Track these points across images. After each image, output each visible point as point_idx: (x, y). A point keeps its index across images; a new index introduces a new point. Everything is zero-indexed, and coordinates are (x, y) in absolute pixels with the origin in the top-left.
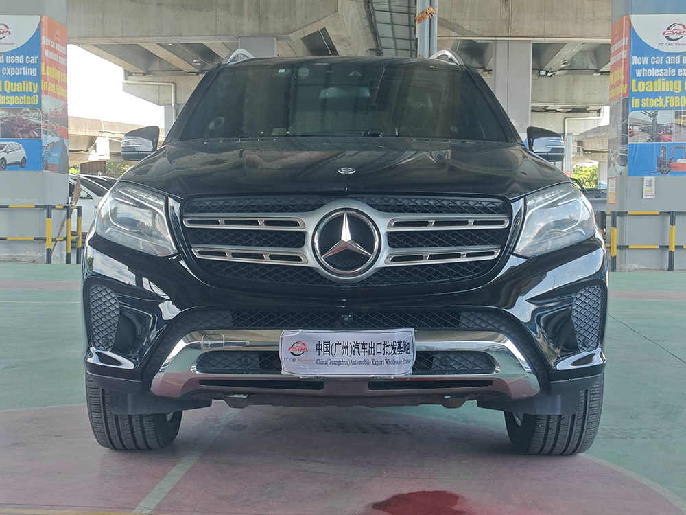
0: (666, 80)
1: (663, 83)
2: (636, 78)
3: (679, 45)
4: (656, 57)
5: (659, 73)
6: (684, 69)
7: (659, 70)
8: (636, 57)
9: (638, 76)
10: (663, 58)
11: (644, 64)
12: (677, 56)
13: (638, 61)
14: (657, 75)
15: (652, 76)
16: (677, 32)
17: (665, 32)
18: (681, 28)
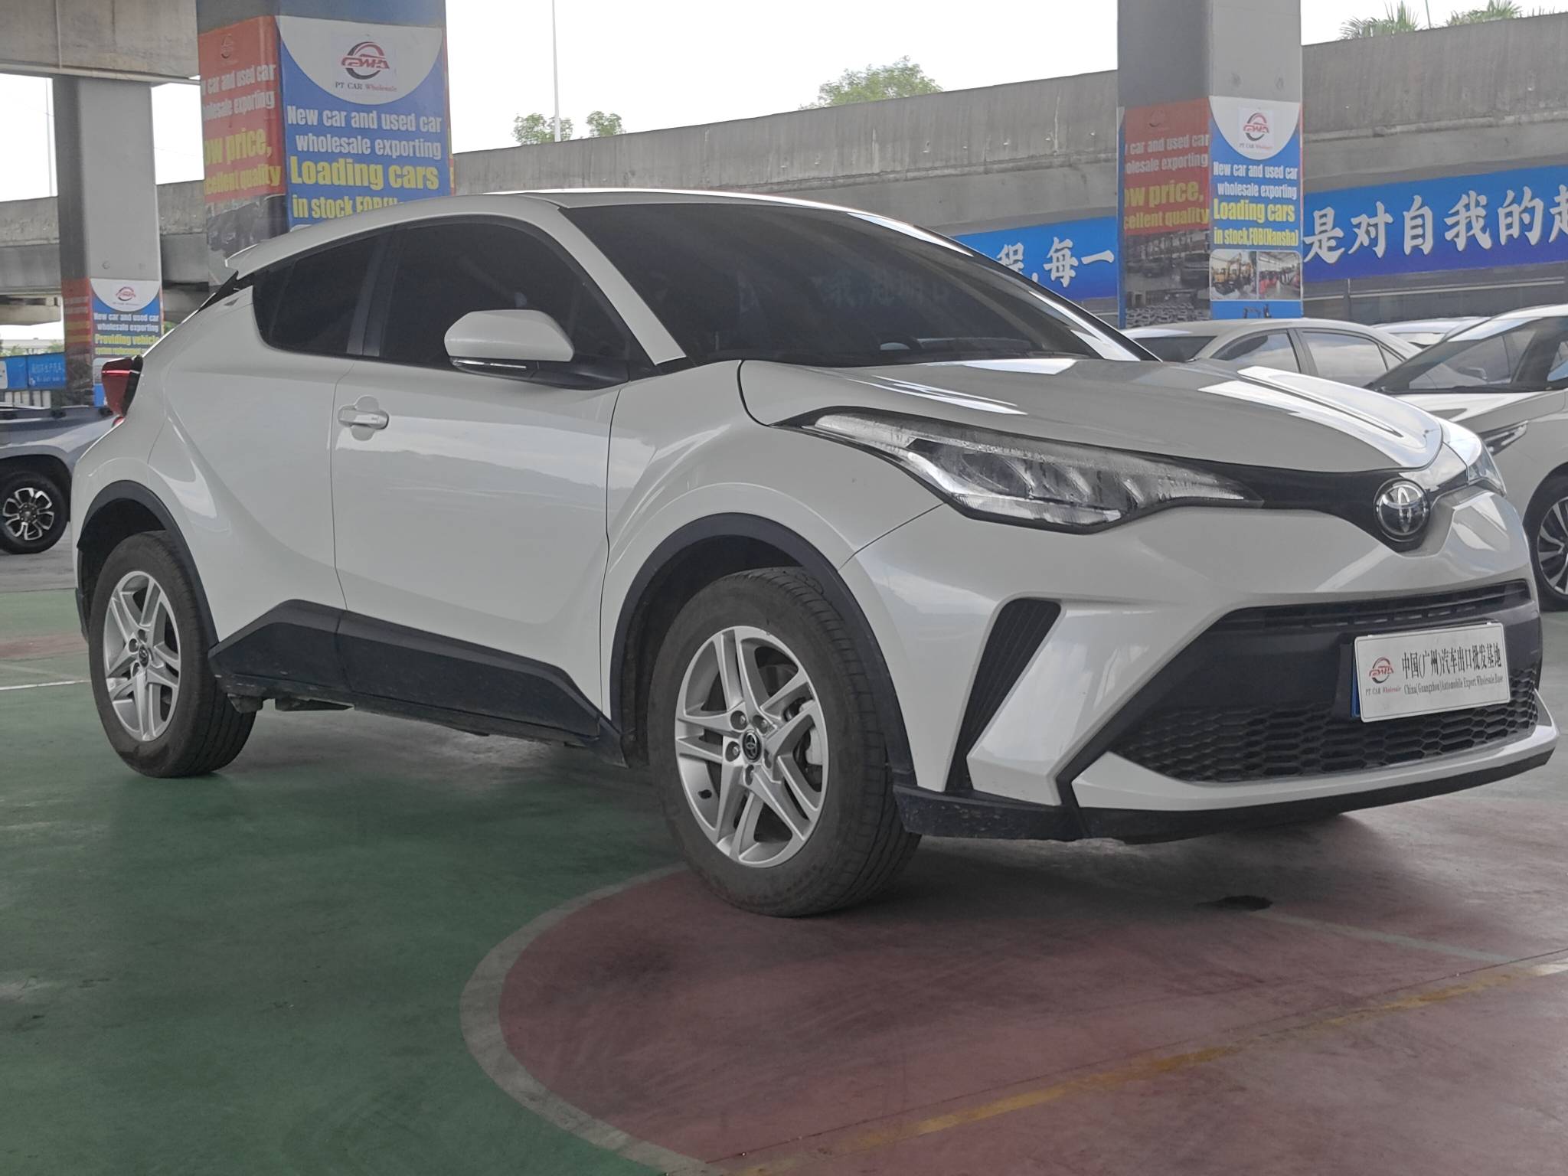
0: (353, 163)
1: (350, 167)
2: (297, 153)
3: (374, 88)
4: (331, 110)
5: (341, 145)
6: (385, 141)
7: (340, 138)
8: (294, 107)
9: (300, 149)
10: (344, 114)
11: (310, 123)
12: (372, 112)
13: (299, 117)
14: (338, 151)
15: (327, 151)
16: (367, 61)
17: (347, 59)
18: (377, 54)
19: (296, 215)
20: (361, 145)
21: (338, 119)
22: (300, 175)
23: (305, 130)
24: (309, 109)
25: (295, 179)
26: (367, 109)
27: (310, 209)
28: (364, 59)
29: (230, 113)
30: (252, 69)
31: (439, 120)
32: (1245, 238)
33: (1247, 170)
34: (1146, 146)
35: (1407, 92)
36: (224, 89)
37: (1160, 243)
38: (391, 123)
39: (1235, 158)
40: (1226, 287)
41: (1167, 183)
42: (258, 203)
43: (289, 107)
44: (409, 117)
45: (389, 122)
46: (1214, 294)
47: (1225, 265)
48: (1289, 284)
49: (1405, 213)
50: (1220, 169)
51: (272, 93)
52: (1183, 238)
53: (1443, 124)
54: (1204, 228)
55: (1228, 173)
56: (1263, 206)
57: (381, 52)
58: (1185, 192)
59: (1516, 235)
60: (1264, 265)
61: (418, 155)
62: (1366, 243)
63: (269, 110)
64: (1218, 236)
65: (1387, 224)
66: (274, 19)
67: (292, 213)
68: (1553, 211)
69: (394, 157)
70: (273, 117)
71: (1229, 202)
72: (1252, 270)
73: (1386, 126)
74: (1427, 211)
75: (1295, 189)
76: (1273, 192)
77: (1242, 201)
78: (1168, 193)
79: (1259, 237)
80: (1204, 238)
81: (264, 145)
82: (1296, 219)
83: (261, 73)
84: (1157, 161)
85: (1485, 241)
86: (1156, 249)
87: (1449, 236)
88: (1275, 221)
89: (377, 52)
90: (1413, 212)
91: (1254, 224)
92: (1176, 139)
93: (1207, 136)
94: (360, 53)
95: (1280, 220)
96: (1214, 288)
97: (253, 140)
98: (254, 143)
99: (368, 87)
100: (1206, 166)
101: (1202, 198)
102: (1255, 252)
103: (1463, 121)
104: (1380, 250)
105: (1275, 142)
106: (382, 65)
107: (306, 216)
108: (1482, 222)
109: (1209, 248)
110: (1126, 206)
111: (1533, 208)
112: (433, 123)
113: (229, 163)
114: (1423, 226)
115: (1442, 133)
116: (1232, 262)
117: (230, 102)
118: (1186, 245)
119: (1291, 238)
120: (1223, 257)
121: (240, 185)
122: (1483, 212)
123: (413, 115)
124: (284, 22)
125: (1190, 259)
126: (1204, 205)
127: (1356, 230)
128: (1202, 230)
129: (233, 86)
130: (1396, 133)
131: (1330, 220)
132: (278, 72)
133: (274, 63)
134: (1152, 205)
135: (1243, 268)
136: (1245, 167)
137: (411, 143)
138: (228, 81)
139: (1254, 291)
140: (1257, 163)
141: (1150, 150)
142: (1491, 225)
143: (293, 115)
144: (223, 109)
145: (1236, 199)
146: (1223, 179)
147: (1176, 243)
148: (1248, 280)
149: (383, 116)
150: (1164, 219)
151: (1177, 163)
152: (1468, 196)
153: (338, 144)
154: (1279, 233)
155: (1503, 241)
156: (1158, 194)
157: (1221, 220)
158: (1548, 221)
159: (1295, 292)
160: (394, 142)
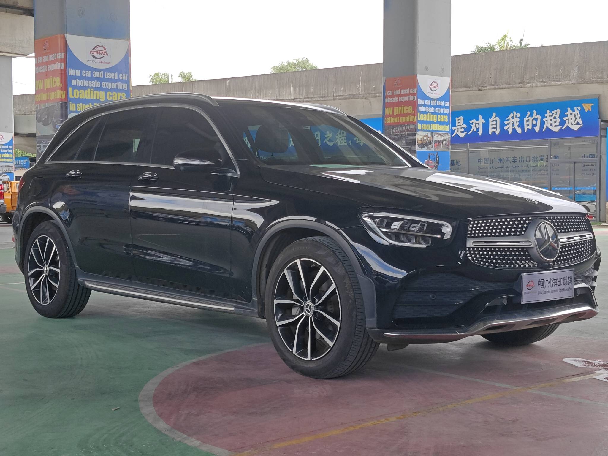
1: (92, 92)
2: (71, 86)
3: (102, 62)
4: (85, 71)
5: (89, 84)
6: (106, 83)
7: (89, 81)
8: (71, 69)
9: (73, 85)
10: (90, 72)
11: (77, 75)
12: (101, 71)
13: (73, 72)
14: (88, 86)
15: (83, 86)
16: (100, 52)
17: (91, 51)
18: (103, 49)
19: (71, 110)
20: (97, 84)
21: (88, 74)
22: (73, 95)
23: (75, 77)
24: (77, 70)
25: (71, 96)
26: (99, 70)
27: (76, 108)
28: (98, 51)
29: (46, 71)
30: (56, 54)
31: (127, 75)
32: (429, 127)
33: (430, 102)
34: (393, 92)
35: (491, 74)
36: (44, 61)
37: (398, 128)
38: (108, 76)
39: (426, 97)
40: (422, 146)
41: (401, 106)
42: (56, 105)
43: (69, 69)
44: (115, 74)
45: (108, 75)
46: (417, 148)
47: (422, 137)
48: (445, 145)
49: (489, 119)
50: (420, 101)
51: (63, 63)
52: (406, 127)
53: (504, 86)
54: (414, 123)
55: (423, 103)
56: (436, 116)
57: (105, 49)
58: (407, 110)
59: (530, 129)
60: (436, 138)
61: (118, 88)
62: (475, 130)
63: (61, 70)
64: (419, 126)
65: (482, 123)
66: (64, 36)
67: (69, 109)
68: (544, 120)
69: (109, 89)
70: (63, 72)
71: (423, 114)
72: (432, 140)
73: (483, 86)
74: (498, 119)
75: (448, 109)
76: (439, 110)
77: (428, 114)
78: (401, 110)
79: (435, 127)
80: (414, 127)
81: (59, 83)
82: (448, 121)
83: (59, 56)
84: (397, 98)
85: (519, 130)
86: (397, 131)
87: (506, 128)
88: (440, 121)
89: (103, 48)
90: (492, 119)
91: (433, 122)
92: (404, 90)
93: (416, 89)
94: (97, 49)
95: (442, 121)
96: (418, 146)
97: (55, 81)
98: (55, 82)
99: (100, 62)
100: (415, 100)
101: (413, 112)
102: (433, 133)
103: (511, 85)
104: (480, 133)
105: (441, 92)
106: (105, 54)
107: (75, 110)
108: (518, 123)
109: (416, 131)
110: (385, 114)
111: (537, 118)
112: (125, 76)
113: (45, 89)
114: (496, 124)
115: (504, 90)
116: (424, 136)
117: (46, 66)
118: (407, 129)
119: (447, 128)
120: (422, 134)
121: (49, 98)
122: (518, 120)
123: (117, 73)
124: (68, 37)
125: (408, 135)
126: (414, 115)
127: (471, 125)
128: (414, 124)
129: (48, 61)
130: (487, 89)
131: (462, 121)
132: (66, 56)
133: (64, 52)
134: (395, 114)
135: (429, 139)
136: (430, 101)
137: (116, 84)
138: (46, 58)
139: (432, 147)
140: (434, 100)
141: (394, 94)
142: (521, 124)
143: (71, 72)
144: (44, 69)
145: (426, 113)
146: (421, 105)
147: (404, 129)
148: (430, 143)
149: (105, 73)
150: (399, 119)
151: (403, 99)
152: (513, 113)
153: (88, 83)
154: (442, 126)
155: (526, 130)
156: (397, 111)
157: (420, 120)
158: (542, 123)
159: (447, 148)
160: (109, 83)
